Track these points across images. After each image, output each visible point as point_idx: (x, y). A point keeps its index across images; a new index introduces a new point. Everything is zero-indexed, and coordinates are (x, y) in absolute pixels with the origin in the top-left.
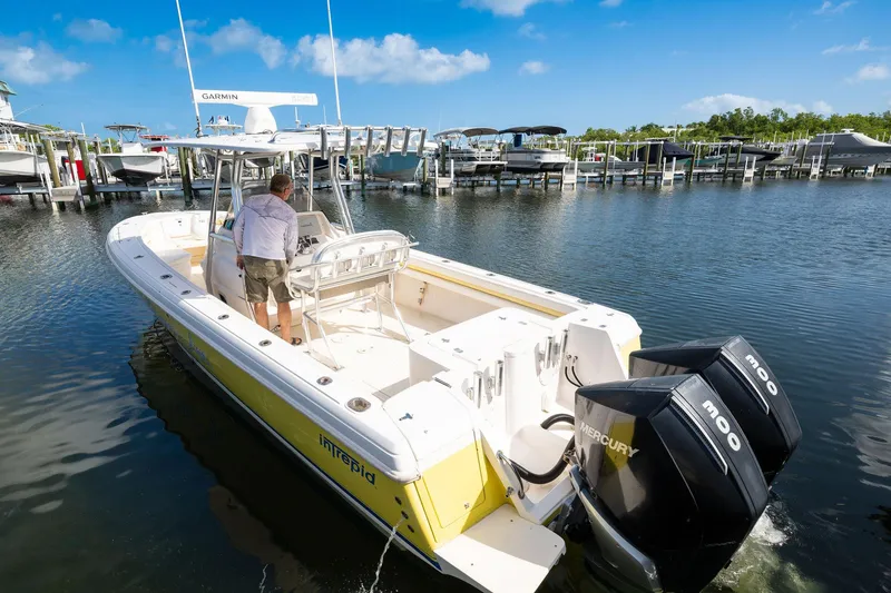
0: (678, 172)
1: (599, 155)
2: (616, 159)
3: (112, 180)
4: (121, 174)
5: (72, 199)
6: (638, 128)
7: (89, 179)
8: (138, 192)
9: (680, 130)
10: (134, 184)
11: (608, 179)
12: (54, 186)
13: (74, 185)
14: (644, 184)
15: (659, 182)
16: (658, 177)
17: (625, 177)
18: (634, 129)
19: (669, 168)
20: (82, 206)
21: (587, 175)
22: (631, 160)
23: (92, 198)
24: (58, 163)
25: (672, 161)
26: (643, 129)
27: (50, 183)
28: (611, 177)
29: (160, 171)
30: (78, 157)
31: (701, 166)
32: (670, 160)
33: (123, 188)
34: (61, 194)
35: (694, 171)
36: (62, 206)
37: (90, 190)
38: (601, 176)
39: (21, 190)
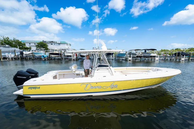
0: (185, 58)
1: (164, 54)
2: (169, 55)
3: (80, 56)
4: (81, 56)
6: (174, 49)
7: (77, 56)
9: (186, 50)
10: (82, 57)
11: (166, 59)
13: (75, 57)
14: (176, 60)
15: (180, 60)
16: (180, 59)
17: (171, 59)
18: (173, 49)
19: (183, 57)
21: (161, 58)
22: (172, 55)
24: (74, 54)
25: (184, 56)
26: (176, 49)
27: (72, 56)
28: (167, 59)
30: (76, 53)
31: (192, 57)
32: (183, 56)
33: (81, 58)
34: (74, 58)
35: (190, 58)
36: (73, 60)
37: (77, 58)
38: (165, 58)
39: (69, 57)
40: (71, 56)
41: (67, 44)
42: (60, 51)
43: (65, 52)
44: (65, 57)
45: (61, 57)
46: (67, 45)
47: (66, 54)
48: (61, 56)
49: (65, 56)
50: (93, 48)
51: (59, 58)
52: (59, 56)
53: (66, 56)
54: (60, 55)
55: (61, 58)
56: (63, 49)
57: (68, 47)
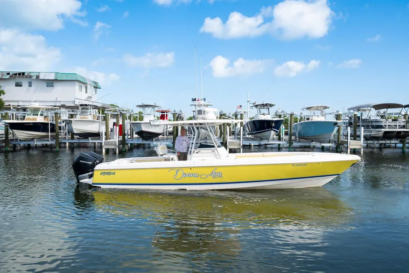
3: (136, 136)
4: (141, 134)
5: (113, 147)
7: (124, 135)
8: (149, 144)
10: (146, 140)
12: (106, 139)
13: (116, 139)
20: (117, 152)
23: (123, 146)
24: (111, 126)
27: (104, 137)
29: (161, 132)
30: (121, 123)
33: (141, 141)
34: (111, 144)
36: (108, 151)
37: (123, 142)
39: (90, 141)
40: (97, 135)
41: (83, 83)
42: (51, 114)
43: (72, 116)
44: (72, 138)
45: (55, 138)
46: (84, 89)
47: (78, 128)
48: (57, 135)
49: (73, 134)
50: (195, 100)
51: (49, 143)
52: (47, 136)
53: (75, 137)
54: (53, 130)
55: (53, 142)
56: (63, 106)
57: (89, 94)
